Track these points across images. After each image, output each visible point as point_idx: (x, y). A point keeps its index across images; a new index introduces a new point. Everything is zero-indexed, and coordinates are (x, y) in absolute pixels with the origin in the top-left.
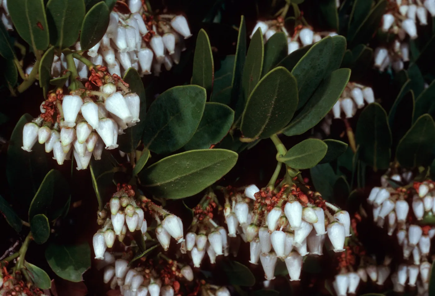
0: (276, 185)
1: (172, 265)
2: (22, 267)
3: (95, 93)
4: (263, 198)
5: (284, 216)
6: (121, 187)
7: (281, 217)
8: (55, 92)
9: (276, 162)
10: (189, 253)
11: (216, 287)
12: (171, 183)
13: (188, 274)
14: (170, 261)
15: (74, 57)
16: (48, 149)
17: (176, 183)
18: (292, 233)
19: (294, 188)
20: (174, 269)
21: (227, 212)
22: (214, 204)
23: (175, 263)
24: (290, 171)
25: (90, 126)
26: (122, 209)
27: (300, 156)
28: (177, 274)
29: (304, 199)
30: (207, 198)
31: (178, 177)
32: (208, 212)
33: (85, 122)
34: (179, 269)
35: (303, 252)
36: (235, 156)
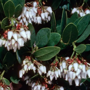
0: (73, 58)
1: (45, 80)
2: (2, 79)
3: (18, 31)
4: (69, 61)
5: (73, 67)
6: (27, 57)
7: (72, 67)
8: (7, 30)
9: (73, 51)
10: (49, 77)
11: (59, 86)
12: (42, 56)
13: (50, 82)
14: (45, 79)
15: (13, 20)
16: (6, 46)
17: (43, 56)
18: (75, 72)
19: (77, 59)
20: (46, 81)
21: (61, 65)
22: (57, 62)
23: (46, 79)
24: (76, 53)
25: (15, 40)
26: (27, 63)
27: (79, 49)
28: (47, 82)
29: (80, 62)
30: (55, 60)
31: (44, 54)
32: (55, 65)
33: (14, 39)
34: (47, 81)
35: (79, 77)
36: (60, 49)
